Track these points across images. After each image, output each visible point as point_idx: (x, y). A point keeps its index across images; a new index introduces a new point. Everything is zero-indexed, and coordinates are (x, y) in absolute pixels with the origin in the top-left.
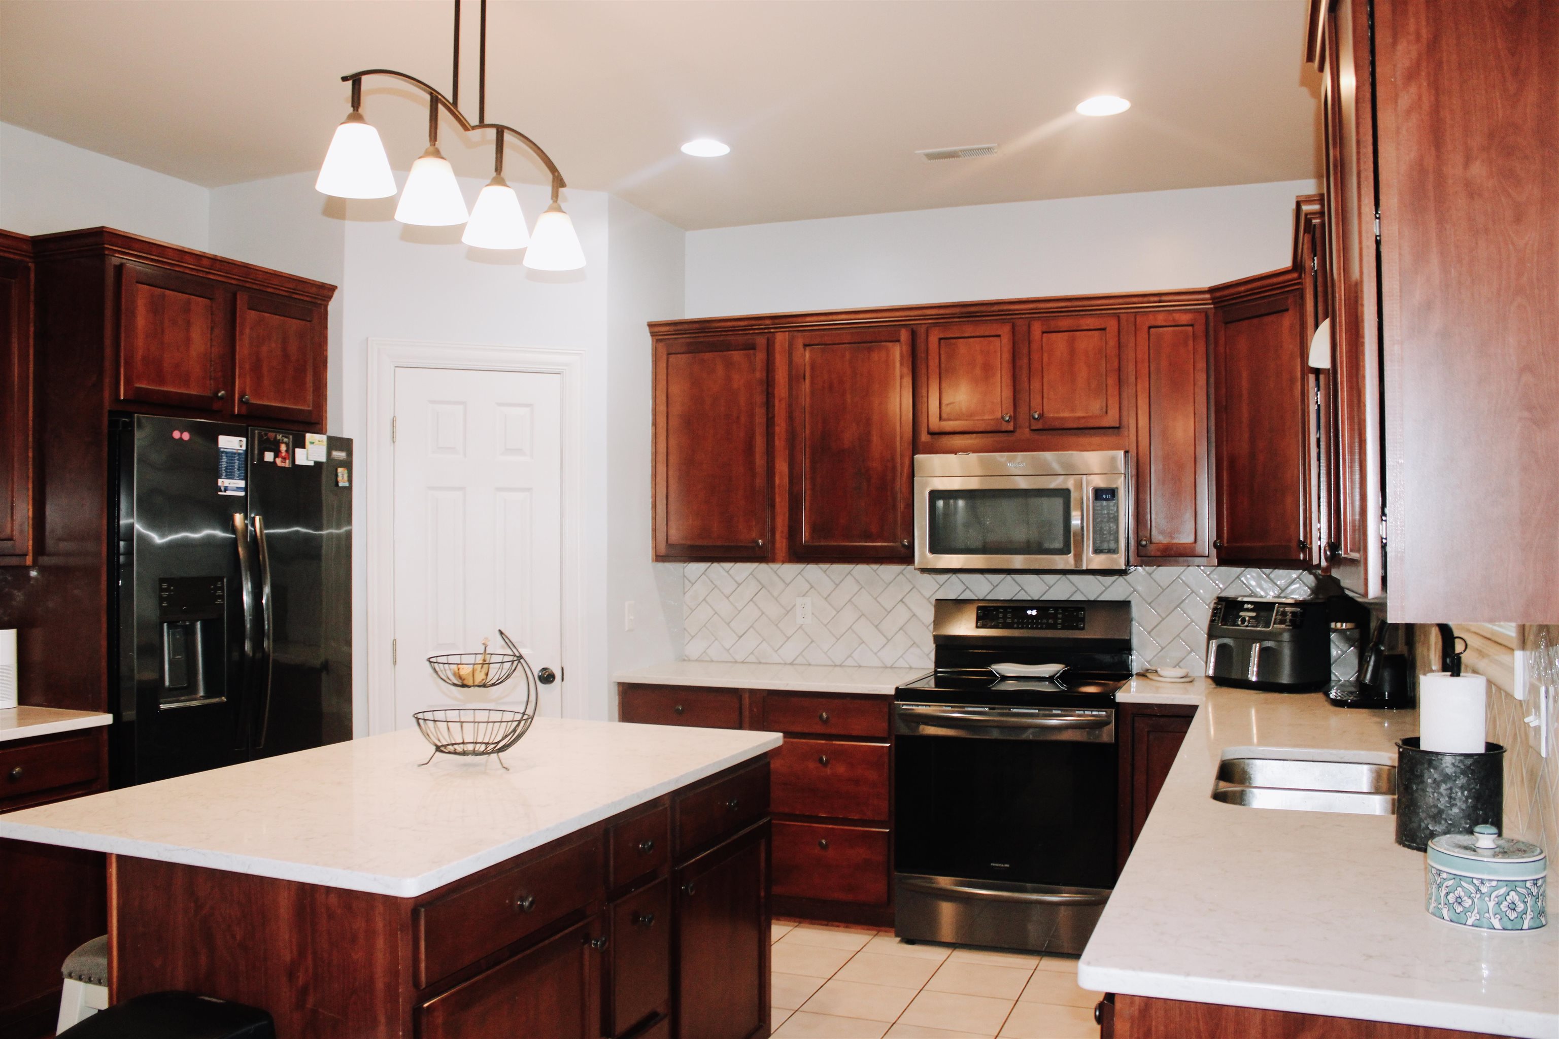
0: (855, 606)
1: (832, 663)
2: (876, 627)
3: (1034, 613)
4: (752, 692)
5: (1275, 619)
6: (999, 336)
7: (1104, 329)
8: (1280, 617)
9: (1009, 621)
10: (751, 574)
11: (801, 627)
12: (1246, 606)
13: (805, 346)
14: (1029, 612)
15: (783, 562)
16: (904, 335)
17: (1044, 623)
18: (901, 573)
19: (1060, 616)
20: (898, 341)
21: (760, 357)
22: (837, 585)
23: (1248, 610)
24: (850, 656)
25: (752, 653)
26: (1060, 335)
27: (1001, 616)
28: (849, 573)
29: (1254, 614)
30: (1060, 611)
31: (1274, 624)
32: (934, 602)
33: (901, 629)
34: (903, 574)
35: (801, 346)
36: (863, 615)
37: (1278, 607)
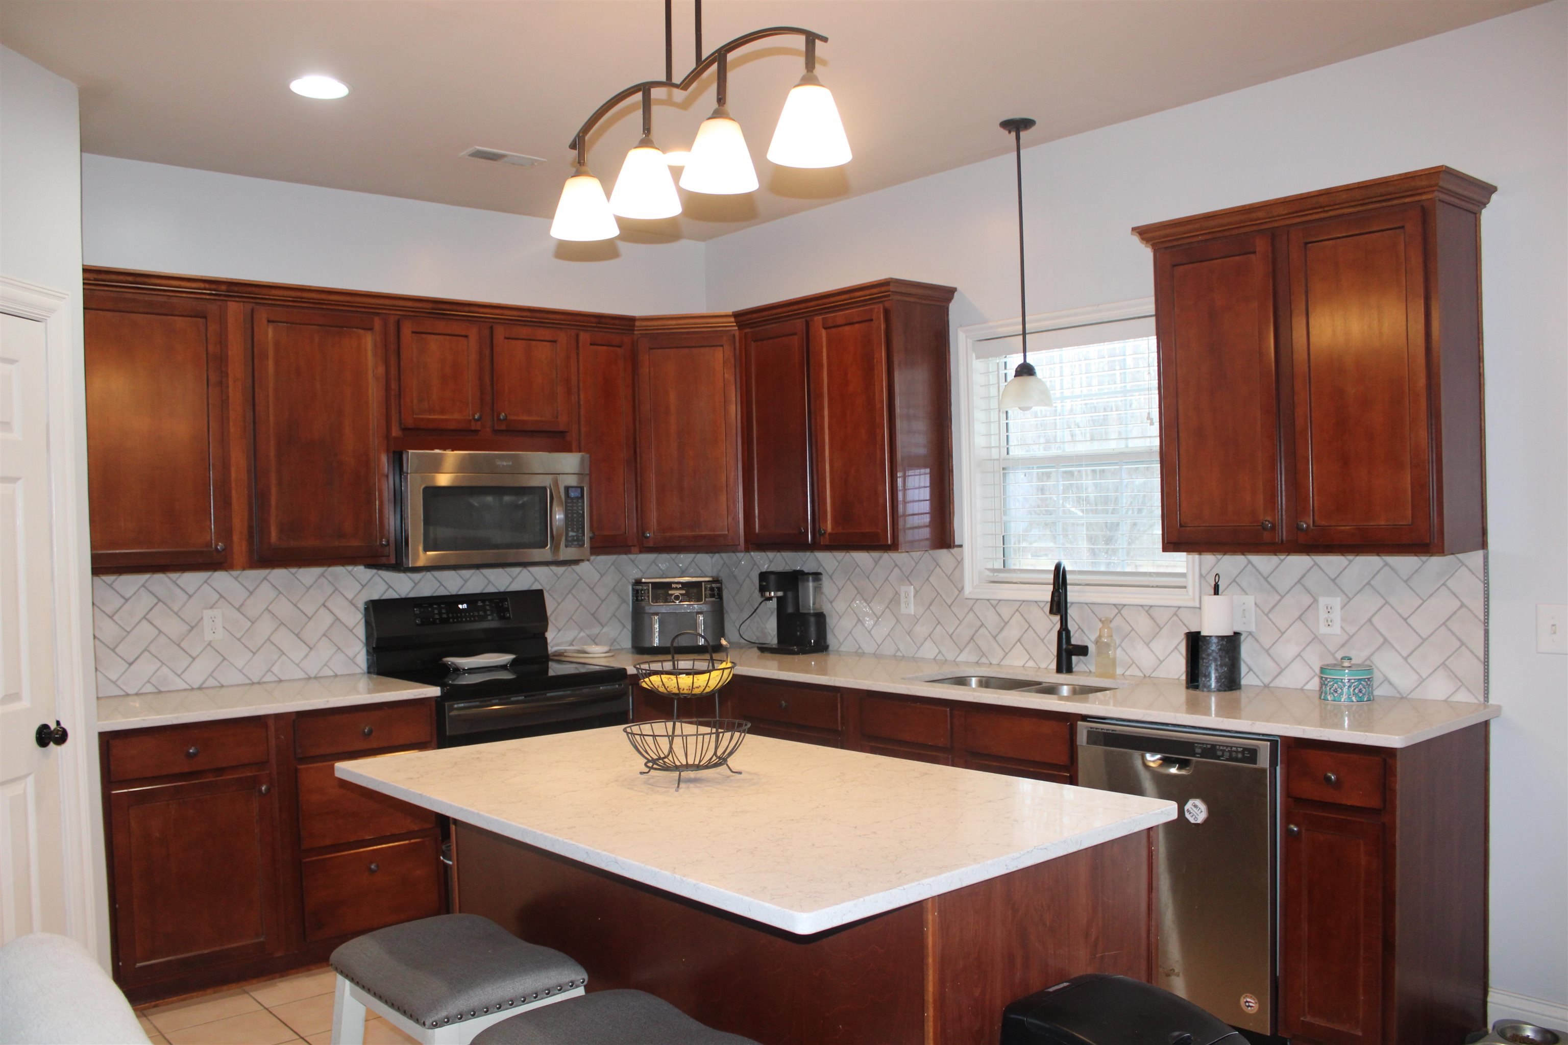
0: (273, 614)
1: (248, 681)
2: (297, 635)
3: (465, 606)
4: (278, 717)
5: (705, 594)
6: (466, 336)
7: (555, 342)
8: (710, 592)
9: (445, 616)
10: (143, 586)
11: (209, 644)
12: (673, 586)
13: (269, 321)
14: (460, 606)
15: (244, 569)
16: (377, 323)
17: (477, 616)
18: (322, 575)
19: (488, 608)
20: (371, 329)
21: (213, 327)
22: (251, 593)
23: (676, 589)
24: (269, 670)
25: (148, 682)
26: (519, 342)
27: (436, 611)
28: (265, 578)
29: (684, 592)
30: (487, 603)
31: (705, 597)
32: (361, 606)
33: (324, 635)
34: (324, 576)
35: (264, 320)
36: (282, 623)
37: (705, 585)
